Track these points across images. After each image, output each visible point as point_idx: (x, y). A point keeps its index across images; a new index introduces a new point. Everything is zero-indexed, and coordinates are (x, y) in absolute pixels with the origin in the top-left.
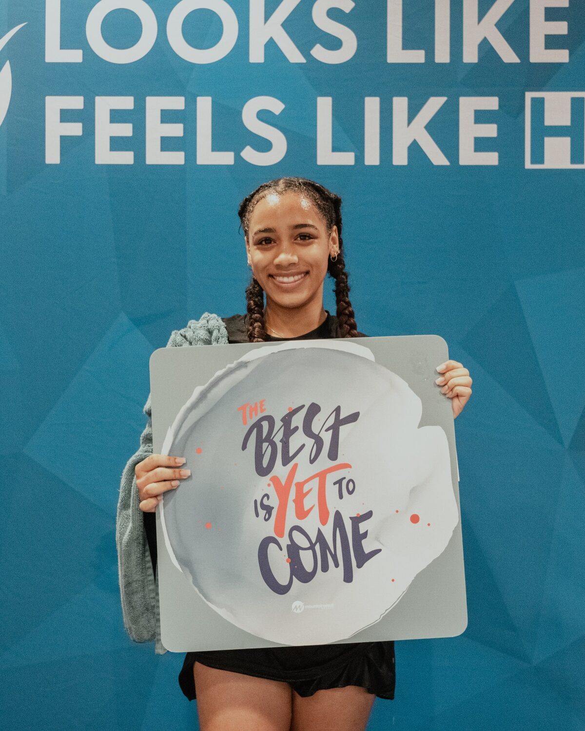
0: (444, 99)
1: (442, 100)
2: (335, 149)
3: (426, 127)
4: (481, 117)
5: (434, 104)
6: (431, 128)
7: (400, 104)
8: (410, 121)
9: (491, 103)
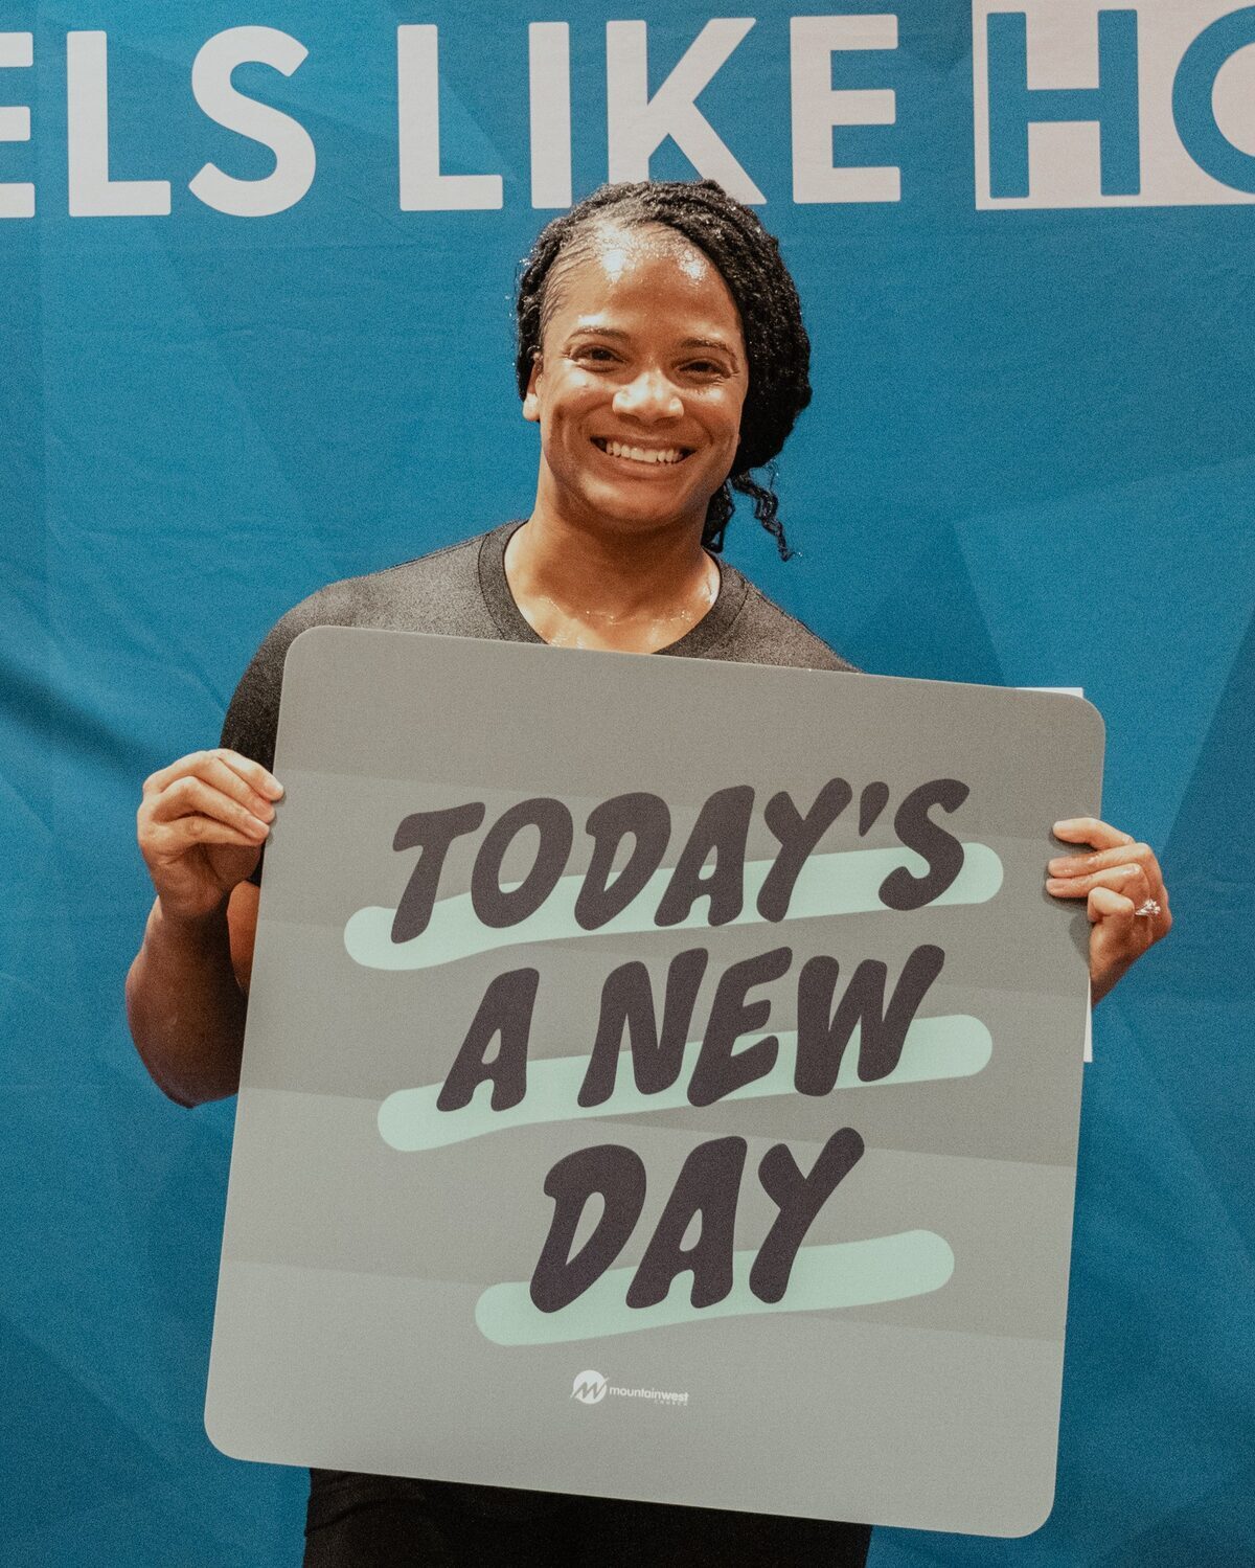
0: (746, 24)
1: (743, 25)
2: (448, 167)
3: (697, 102)
4: (850, 70)
5: (721, 38)
6: (712, 102)
7: (626, 40)
8: (653, 87)
9: (879, 32)
